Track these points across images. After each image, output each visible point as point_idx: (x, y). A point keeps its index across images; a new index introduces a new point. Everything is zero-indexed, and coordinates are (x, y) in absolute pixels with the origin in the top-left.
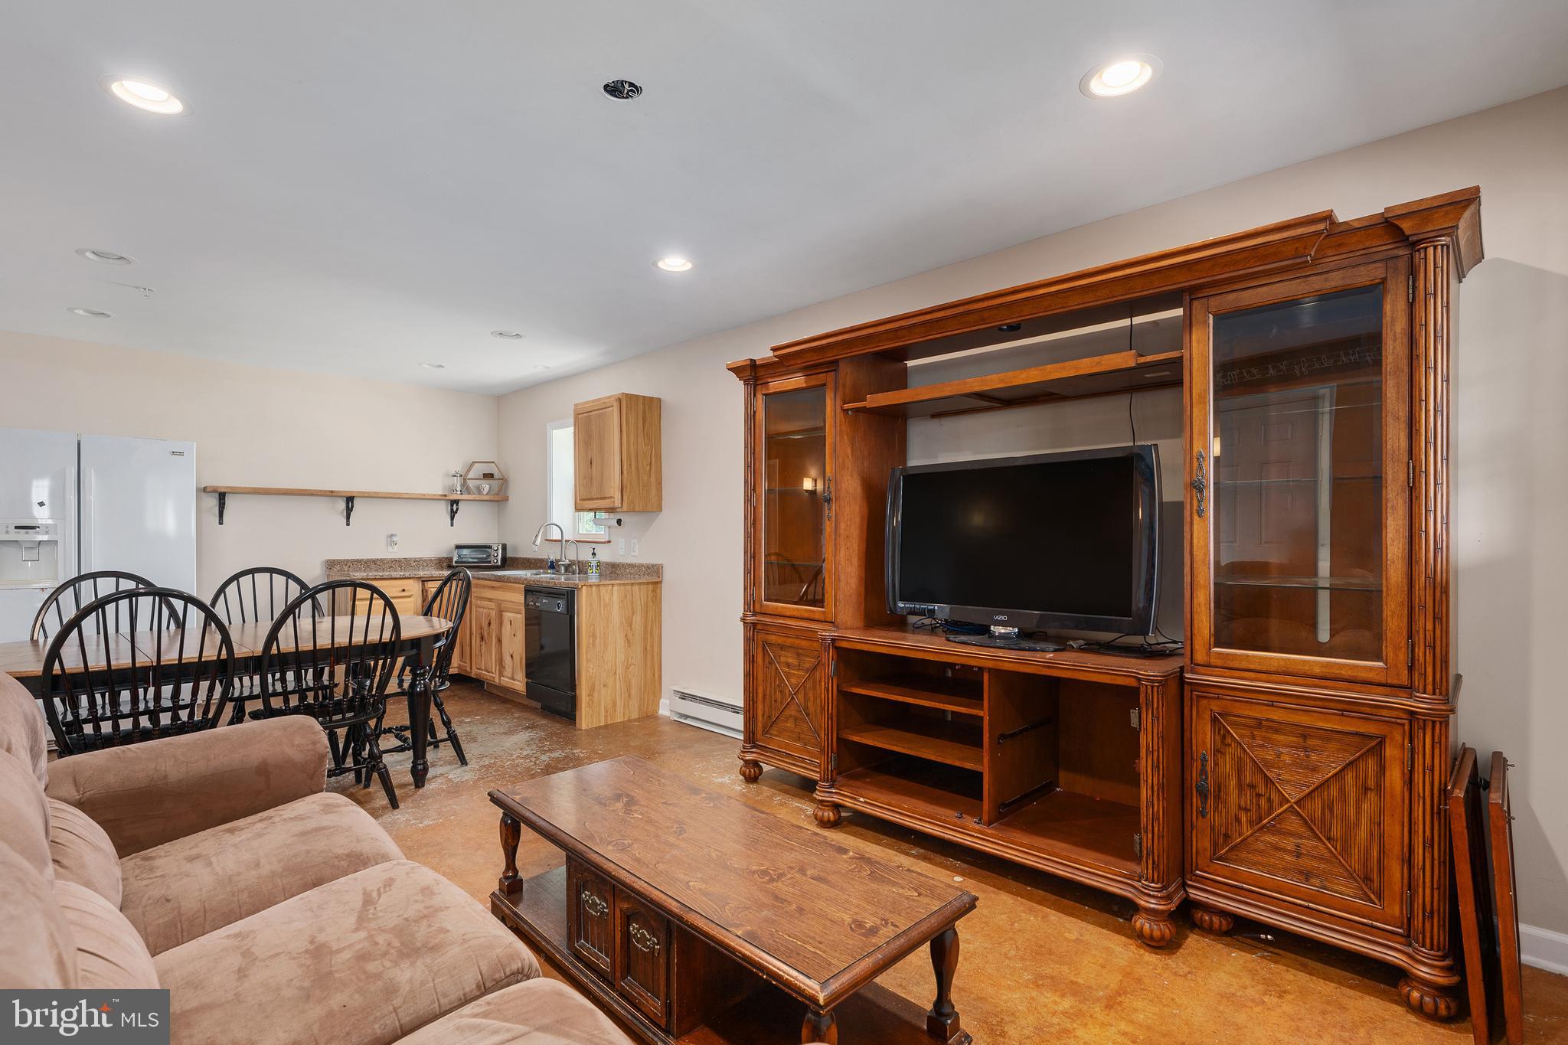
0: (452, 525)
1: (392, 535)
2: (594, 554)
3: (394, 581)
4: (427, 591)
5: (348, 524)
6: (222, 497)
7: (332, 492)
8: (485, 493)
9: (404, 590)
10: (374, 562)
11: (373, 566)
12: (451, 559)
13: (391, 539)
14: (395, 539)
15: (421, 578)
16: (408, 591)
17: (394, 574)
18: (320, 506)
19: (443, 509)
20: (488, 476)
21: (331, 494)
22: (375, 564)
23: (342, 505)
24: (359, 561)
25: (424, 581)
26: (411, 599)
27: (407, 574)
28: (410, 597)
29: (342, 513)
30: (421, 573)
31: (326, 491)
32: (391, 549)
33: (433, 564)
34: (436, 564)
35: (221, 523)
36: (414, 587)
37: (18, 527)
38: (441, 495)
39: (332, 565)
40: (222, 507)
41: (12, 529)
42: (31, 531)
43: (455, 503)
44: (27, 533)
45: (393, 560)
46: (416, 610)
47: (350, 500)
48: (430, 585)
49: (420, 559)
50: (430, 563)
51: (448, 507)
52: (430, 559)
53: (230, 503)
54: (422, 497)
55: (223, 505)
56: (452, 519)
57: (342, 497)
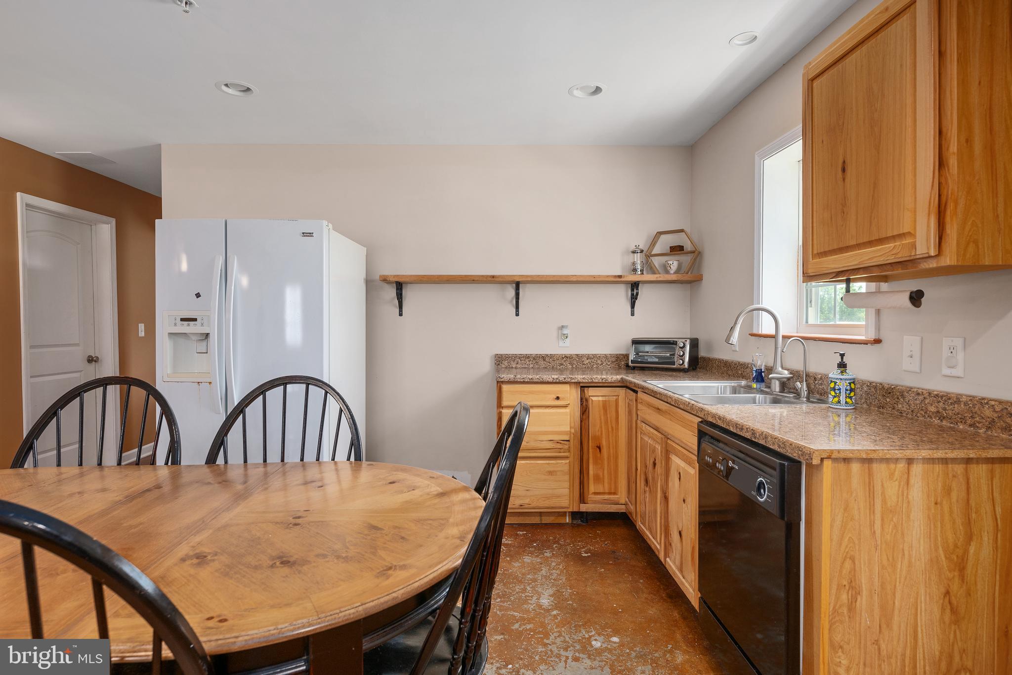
0: (633, 314)
1: (563, 327)
2: (842, 366)
4: (587, 400)
5: (517, 315)
6: (399, 286)
7: (493, 277)
8: (672, 272)
9: (558, 398)
10: (543, 357)
11: (542, 362)
12: (627, 356)
13: (562, 333)
14: (565, 332)
15: (580, 383)
16: (563, 399)
17: (547, 377)
18: (490, 293)
19: (621, 294)
20: (677, 250)
21: (492, 280)
22: (544, 360)
23: (511, 292)
24: (527, 357)
25: (583, 387)
26: (567, 410)
27: (561, 378)
28: (566, 406)
29: (511, 301)
30: (579, 377)
31: (487, 276)
32: (561, 344)
33: (609, 361)
34: (613, 362)
35: (401, 315)
36: (571, 395)
37: (182, 320)
38: (615, 276)
39: (500, 360)
40: (400, 297)
41: (178, 321)
42: (192, 323)
43: (635, 285)
44: (189, 325)
45: (564, 356)
46: (573, 425)
47: (517, 285)
48: (591, 392)
49: (595, 356)
50: (605, 360)
51: (627, 291)
52: (606, 356)
53: (407, 293)
54: (593, 279)
55: (401, 294)
56: (633, 306)
57: (511, 283)
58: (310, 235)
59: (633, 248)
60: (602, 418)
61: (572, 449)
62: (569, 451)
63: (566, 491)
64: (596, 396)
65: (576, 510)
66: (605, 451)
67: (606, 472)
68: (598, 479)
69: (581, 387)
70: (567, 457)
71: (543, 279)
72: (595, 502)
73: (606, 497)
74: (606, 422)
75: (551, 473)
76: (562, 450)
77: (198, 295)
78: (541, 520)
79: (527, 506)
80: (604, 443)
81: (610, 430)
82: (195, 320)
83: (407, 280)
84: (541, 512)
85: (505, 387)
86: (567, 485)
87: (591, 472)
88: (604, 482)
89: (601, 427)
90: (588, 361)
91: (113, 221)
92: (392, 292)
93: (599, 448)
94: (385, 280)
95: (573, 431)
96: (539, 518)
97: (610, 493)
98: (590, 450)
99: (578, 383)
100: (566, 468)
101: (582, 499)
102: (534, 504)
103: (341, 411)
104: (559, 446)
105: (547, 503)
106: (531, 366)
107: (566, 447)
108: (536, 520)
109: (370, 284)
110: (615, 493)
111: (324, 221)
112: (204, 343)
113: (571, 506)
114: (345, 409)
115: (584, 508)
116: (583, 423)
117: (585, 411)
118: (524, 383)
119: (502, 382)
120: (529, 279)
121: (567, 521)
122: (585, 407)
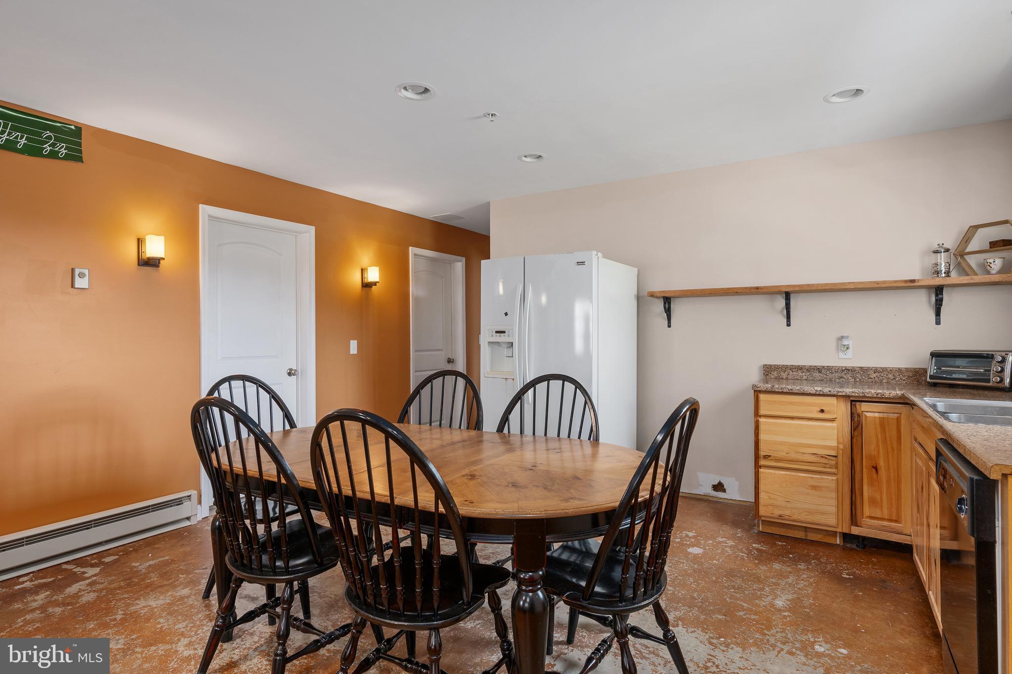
0: (938, 323)
1: (842, 337)
3: (801, 397)
4: (859, 415)
5: (789, 325)
6: (667, 301)
7: (757, 288)
8: (994, 272)
9: (822, 411)
10: (819, 369)
11: (817, 375)
13: (841, 343)
14: (845, 342)
15: (849, 396)
16: (829, 412)
17: (808, 389)
18: (758, 305)
19: (922, 303)
20: (1002, 244)
21: (756, 291)
22: (820, 372)
23: (782, 303)
24: (800, 368)
25: (854, 401)
26: (834, 424)
27: (826, 390)
28: (832, 420)
29: (782, 311)
30: (848, 391)
31: (751, 288)
32: (841, 355)
33: (904, 376)
34: (909, 377)
35: (669, 326)
36: (841, 410)
37: (497, 332)
38: (906, 281)
39: (768, 370)
40: (668, 311)
41: (494, 334)
42: (502, 334)
43: (939, 290)
44: (500, 336)
45: (844, 369)
46: (841, 440)
47: (787, 296)
48: (864, 407)
49: (884, 370)
50: (899, 375)
51: (930, 297)
52: (900, 370)
53: (675, 307)
54: (876, 286)
55: (669, 308)
56: (938, 313)
57: (779, 293)
58: (583, 263)
59: (935, 247)
60: (879, 436)
61: (840, 467)
62: (837, 468)
63: (834, 509)
64: (871, 412)
65: (846, 531)
66: (883, 473)
67: (884, 497)
68: (873, 502)
69: (852, 401)
70: (834, 474)
71: (814, 289)
72: (870, 527)
73: (886, 523)
74: (885, 440)
75: (814, 488)
76: (827, 466)
77: (506, 314)
78: (806, 536)
79: (787, 517)
80: (882, 464)
81: (890, 450)
82: (504, 332)
83: (672, 295)
84: (805, 527)
85: (762, 397)
86: (834, 502)
87: (866, 494)
88: (882, 506)
89: (878, 446)
90: (875, 375)
91: (464, 259)
92: (659, 306)
93: (876, 468)
94: (652, 295)
95: (841, 446)
96: (804, 533)
97: (890, 520)
98: (865, 470)
99: (846, 397)
100: (833, 485)
101: (854, 521)
102: (795, 517)
103: (586, 403)
104: (823, 461)
105: (810, 518)
106: (805, 377)
107: (833, 463)
108: (800, 535)
109: (642, 300)
110: (896, 521)
111: (594, 253)
112: (511, 350)
113: (840, 526)
115: (855, 531)
116: (854, 440)
117: (857, 427)
118: (782, 393)
119: (760, 392)
120: (797, 289)
121: (838, 542)
122: (856, 423)
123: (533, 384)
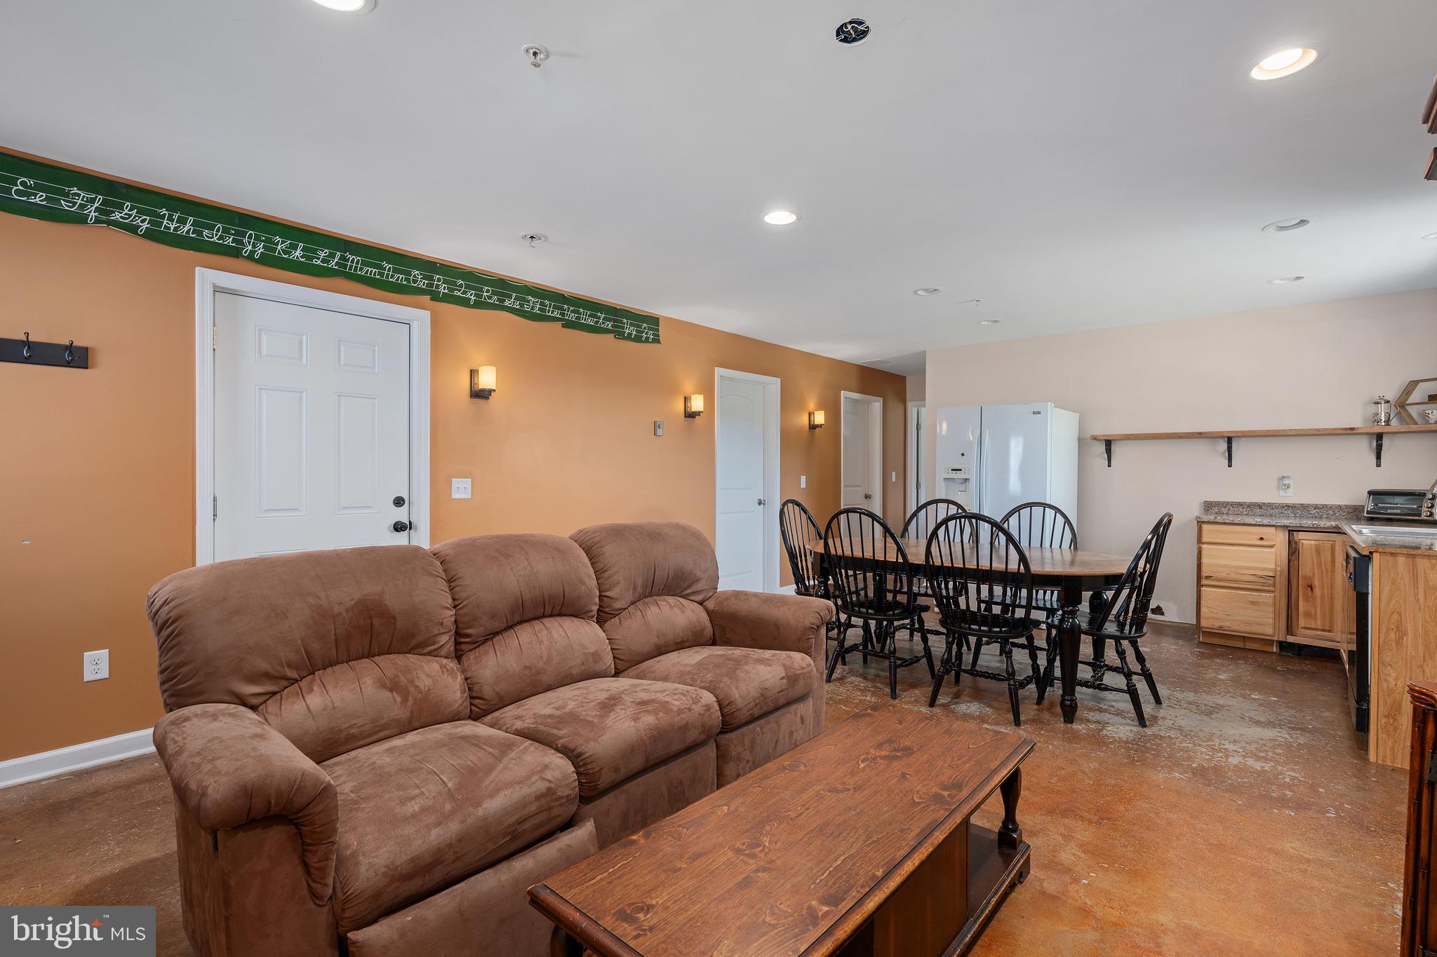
0: (1378, 465)
1: (1283, 477)
3: (1242, 527)
4: (1296, 543)
5: (1230, 466)
6: (1108, 444)
7: (1200, 433)
8: (1432, 422)
9: (1262, 539)
10: (1260, 506)
11: (1258, 511)
12: (1361, 507)
13: (1283, 483)
14: (1286, 482)
15: (1287, 527)
16: (1268, 540)
17: (1249, 520)
18: (1201, 447)
21: (1200, 435)
22: (1261, 508)
23: (1224, 446)
24: (1241, 505)
25: (1291, 531)
26: (1273, 550)
27: (1266, 522)
28: (1271, 547)
29: (1223, 454)
30: (1286, 522)
31: (1194, 433)
32: (1282, 493)
33: (1344, 512)
34: (1349, 513)
35: (1109, 466)
36: (1281, 538)
37: (951, 470)
38: (1346, 429)
39: (1208, 506)
40: (1109, 451)
41: (949, 471)
42: (958, 472)
43: (1379, 437)
44: (956, 473)
45: (1283, 505)
46: (1279, 563)
47: (1230, 441)
48: (1300, 536)
49: (1324, 506)
50: (1338, 510)
51: (1370, 442)
52: (1340, 506)
53: (1117, 449)
54: (1318, 433)
55: (1110, 449)
56: (1378, 457)
57: (1223, 437)
58: (1039, 413)
60: (1315, 560)
61: (1278, 585)
62: (1274, 586)
63: (1271, 621)
64: (1306, 540)
65: (1282, 639)
66: (1317, 591)
67: (1318, 611)
68: (1308, 615)
69: (1289, 531)
70: (1272, 592)
71: (1256, 434)
72: (1304, 636)
73: (1319, 633)
74: (1320, 565)
75: (1252, 603)
76: (1266, 585)
77: (963, 455)
78: (1245, 645)
79: (1226, 628)
80: (1316, 583)
81: (1324, 571)
82: (961, 470)
83: (1116, 438)
84: (1244, 637)
85: (1205, 527)
86: (1271, 615)
87: (1301, 609)
88: (1316, 618)
89: (1313, 568)
90: (1314, 510)
91: (881, 399)
92: (1102, 448)
93: (1311, 587)
94: (1095, 438)
95: (1279, 569)
96: (1242, 643)
97: (1323, 630)
98: (1300, 588)
99: (1285, 527)
100: (1271, 601)
101: (1289, 630)
102: (1235, 628)
103: (1065, 522)
104: (1262, 580)
105: (1248, 629)
106: (1245, 513)
107: (1271, 582)
108: (1239, 644)
109: (1083, 443)
110: (1329, 631)
111: (1049, 404)
112: (964, 485)
113: (1277, 635)
114: (1067, 520)
115: (1291, 639)
116: (1291, 564)
117: (1295, 552)
118: (1224, 523)
119: (1203, 522)
120: (1240, 434)
121: (1275, 650)
122: (1293, 550)
123: (1018, 509)
